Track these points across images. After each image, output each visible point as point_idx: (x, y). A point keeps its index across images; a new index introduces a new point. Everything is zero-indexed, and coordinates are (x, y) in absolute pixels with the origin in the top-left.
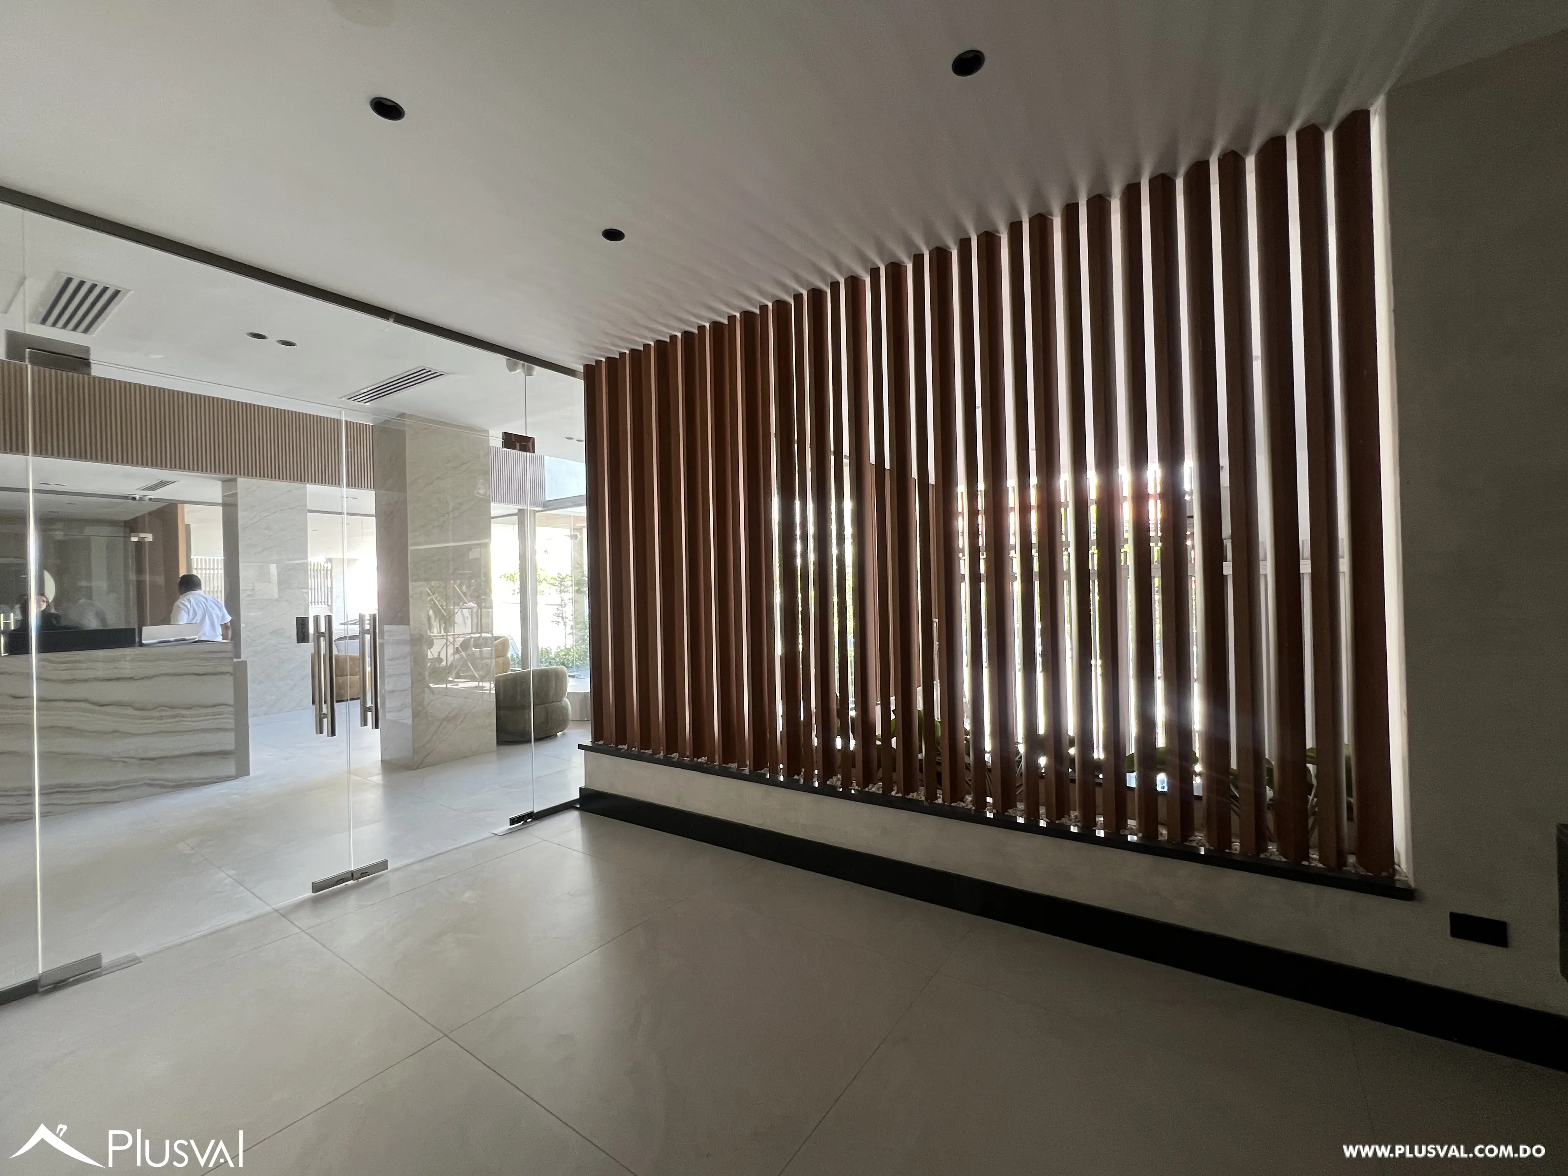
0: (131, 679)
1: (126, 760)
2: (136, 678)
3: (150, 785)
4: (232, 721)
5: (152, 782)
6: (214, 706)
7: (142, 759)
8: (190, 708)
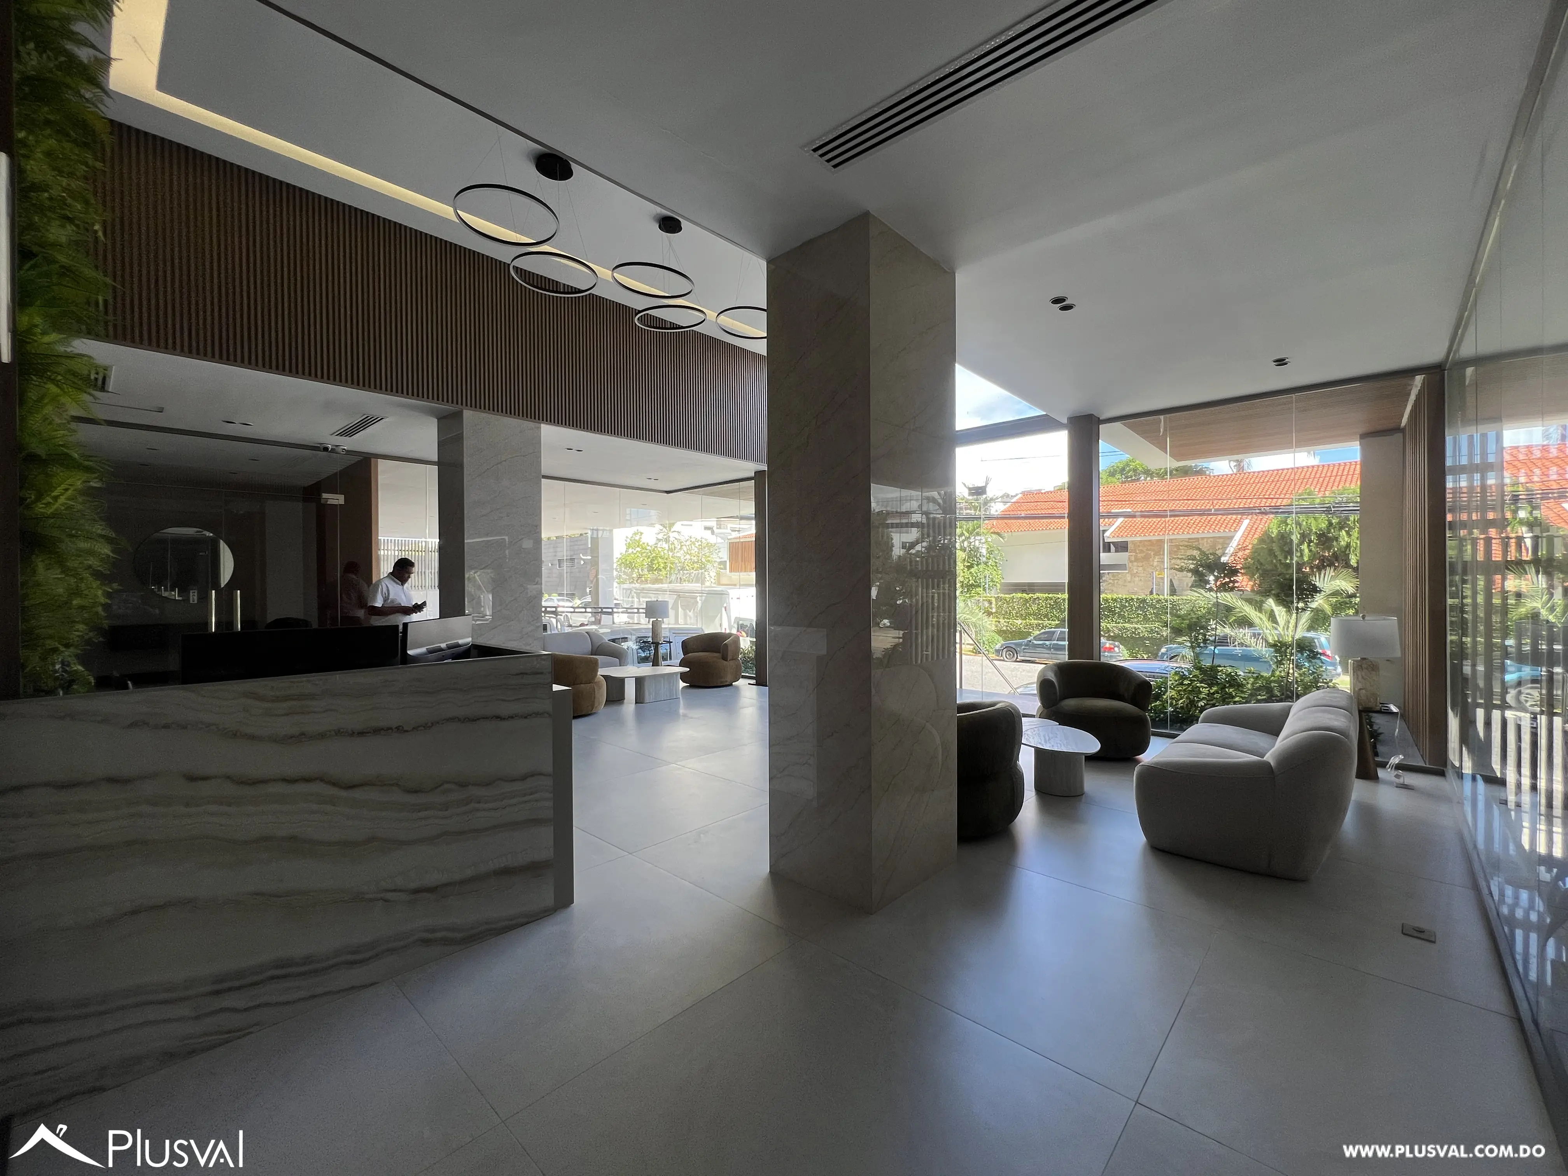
0: (400, 729)
1: (389, 896)
2: (405, 729)
3: (426, 942)
4: (550, 804)
5: (430, 936)
6: (524, 778)
7: (417, 891)
8: (487, 784)
